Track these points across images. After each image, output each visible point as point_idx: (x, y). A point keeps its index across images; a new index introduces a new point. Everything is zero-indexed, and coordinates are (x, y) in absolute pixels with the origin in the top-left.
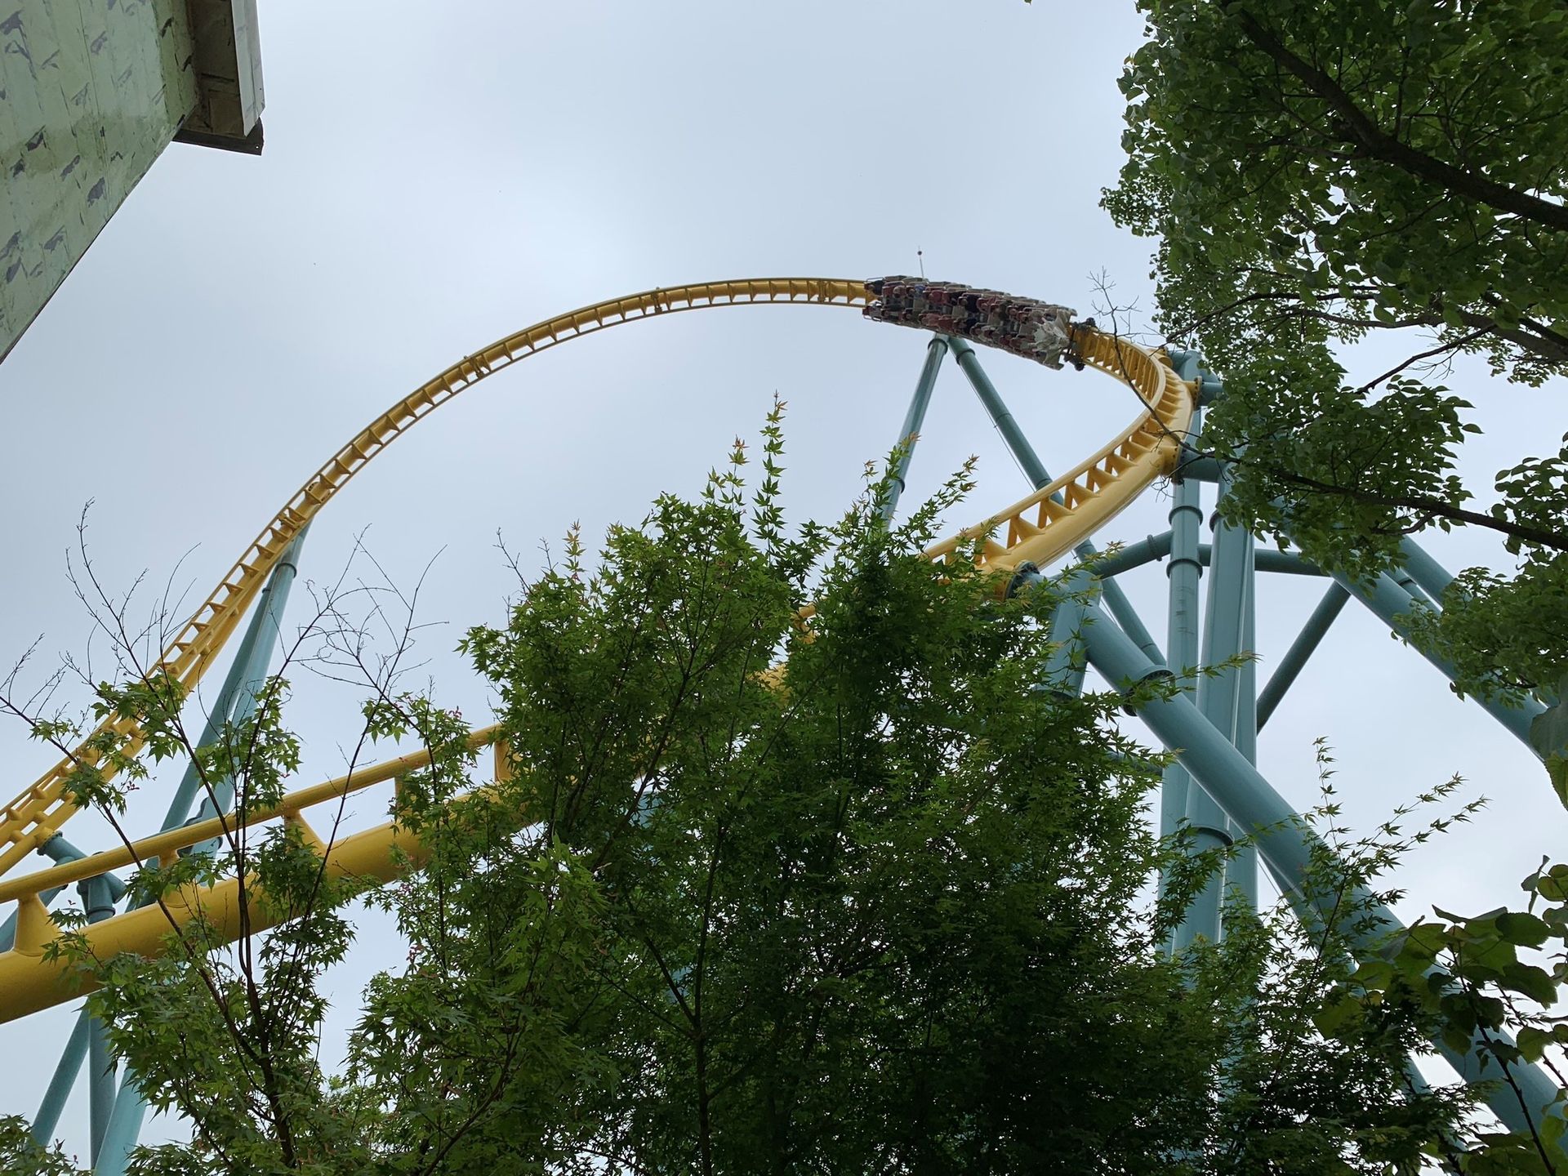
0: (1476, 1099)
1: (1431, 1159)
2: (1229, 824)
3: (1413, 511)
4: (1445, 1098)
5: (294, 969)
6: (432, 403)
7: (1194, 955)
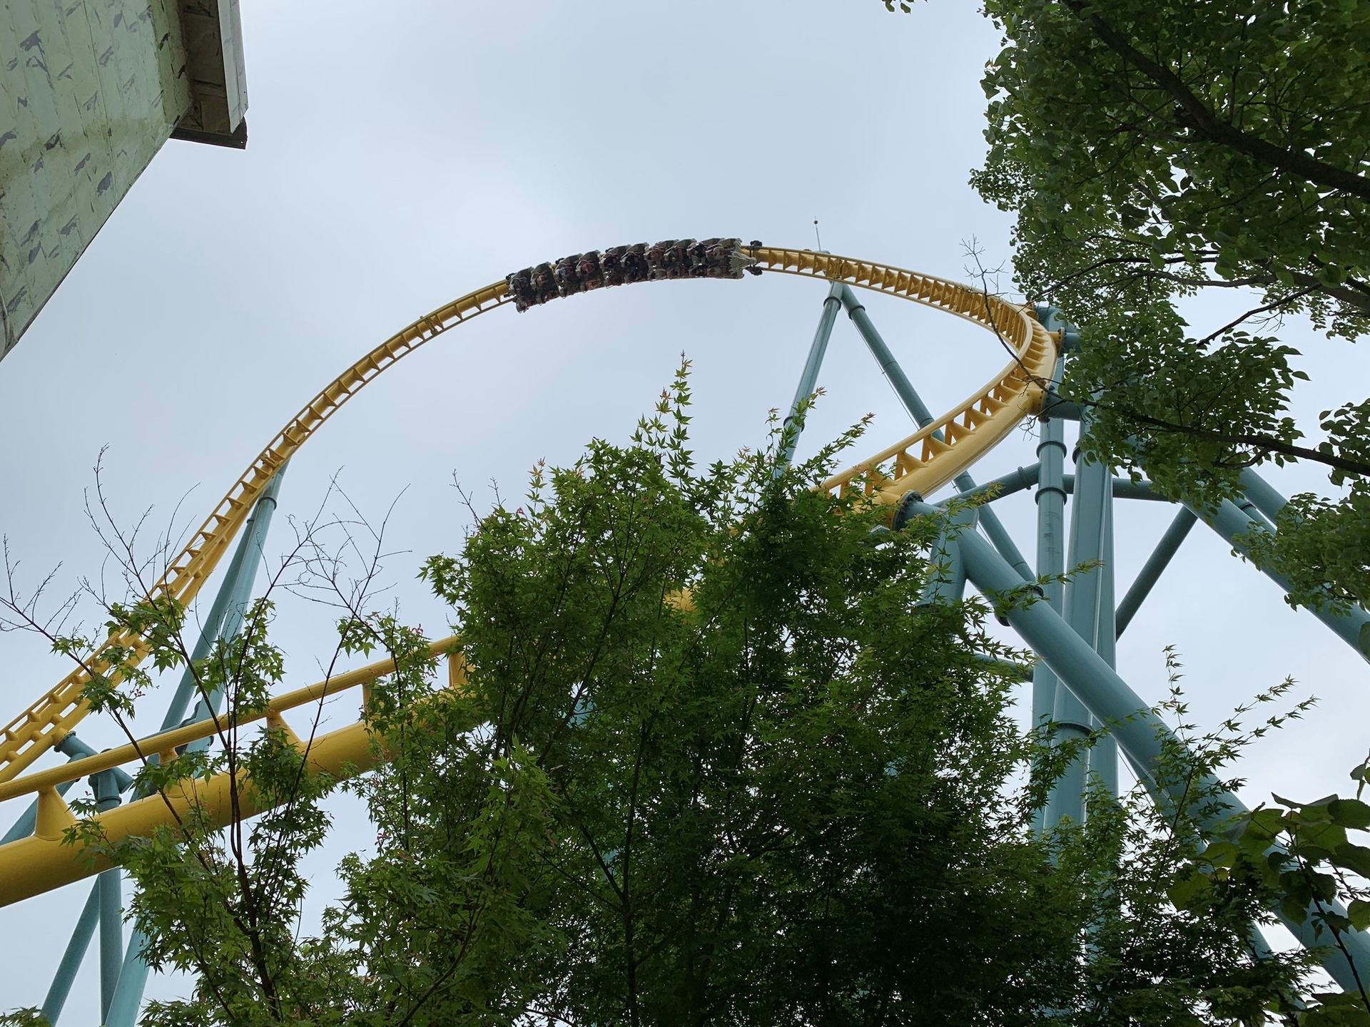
0: (1313, 963)
1: (1274, 1015)
2: (1092, 720)
3: (1251, 447)
4: (1284, 962)
5: (279, 852)
6: (393, 357)
7: (1058, 836)
